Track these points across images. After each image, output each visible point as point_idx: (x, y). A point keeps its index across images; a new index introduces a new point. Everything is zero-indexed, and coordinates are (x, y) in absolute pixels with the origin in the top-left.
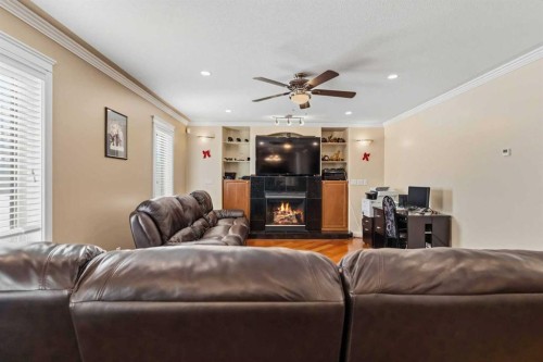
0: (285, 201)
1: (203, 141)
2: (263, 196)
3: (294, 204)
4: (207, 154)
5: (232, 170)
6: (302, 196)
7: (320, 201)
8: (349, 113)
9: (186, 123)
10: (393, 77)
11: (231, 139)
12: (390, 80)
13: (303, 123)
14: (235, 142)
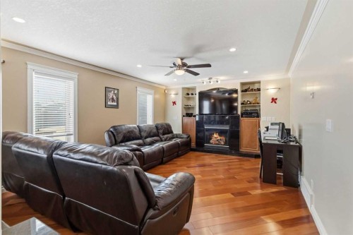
0: (216, 131)
1: (173, 97)
2: (203, 127)
3: (221, 133)
4: (174, 103)
5: (190, 112)
6: (227, 127)
7: (238, 132)
8: (246, 72)
9: (165, 88)
10: (233, 50)
11: (188, 94)
12: (232, 52)
13: (219, 82)
14: (190, 96)
